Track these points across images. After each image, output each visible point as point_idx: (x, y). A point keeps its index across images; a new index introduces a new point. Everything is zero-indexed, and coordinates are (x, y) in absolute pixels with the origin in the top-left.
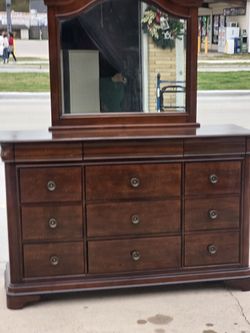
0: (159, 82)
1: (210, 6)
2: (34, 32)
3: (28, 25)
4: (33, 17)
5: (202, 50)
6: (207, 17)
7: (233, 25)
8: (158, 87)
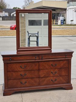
0: (29, 34)
1: (56, 10)
2: (4, 18)
3: (2, 16)
4: (3, 14)
5: (53, 24)
6: (55, 14)
7: (62, 16)
8: (28, 35)
